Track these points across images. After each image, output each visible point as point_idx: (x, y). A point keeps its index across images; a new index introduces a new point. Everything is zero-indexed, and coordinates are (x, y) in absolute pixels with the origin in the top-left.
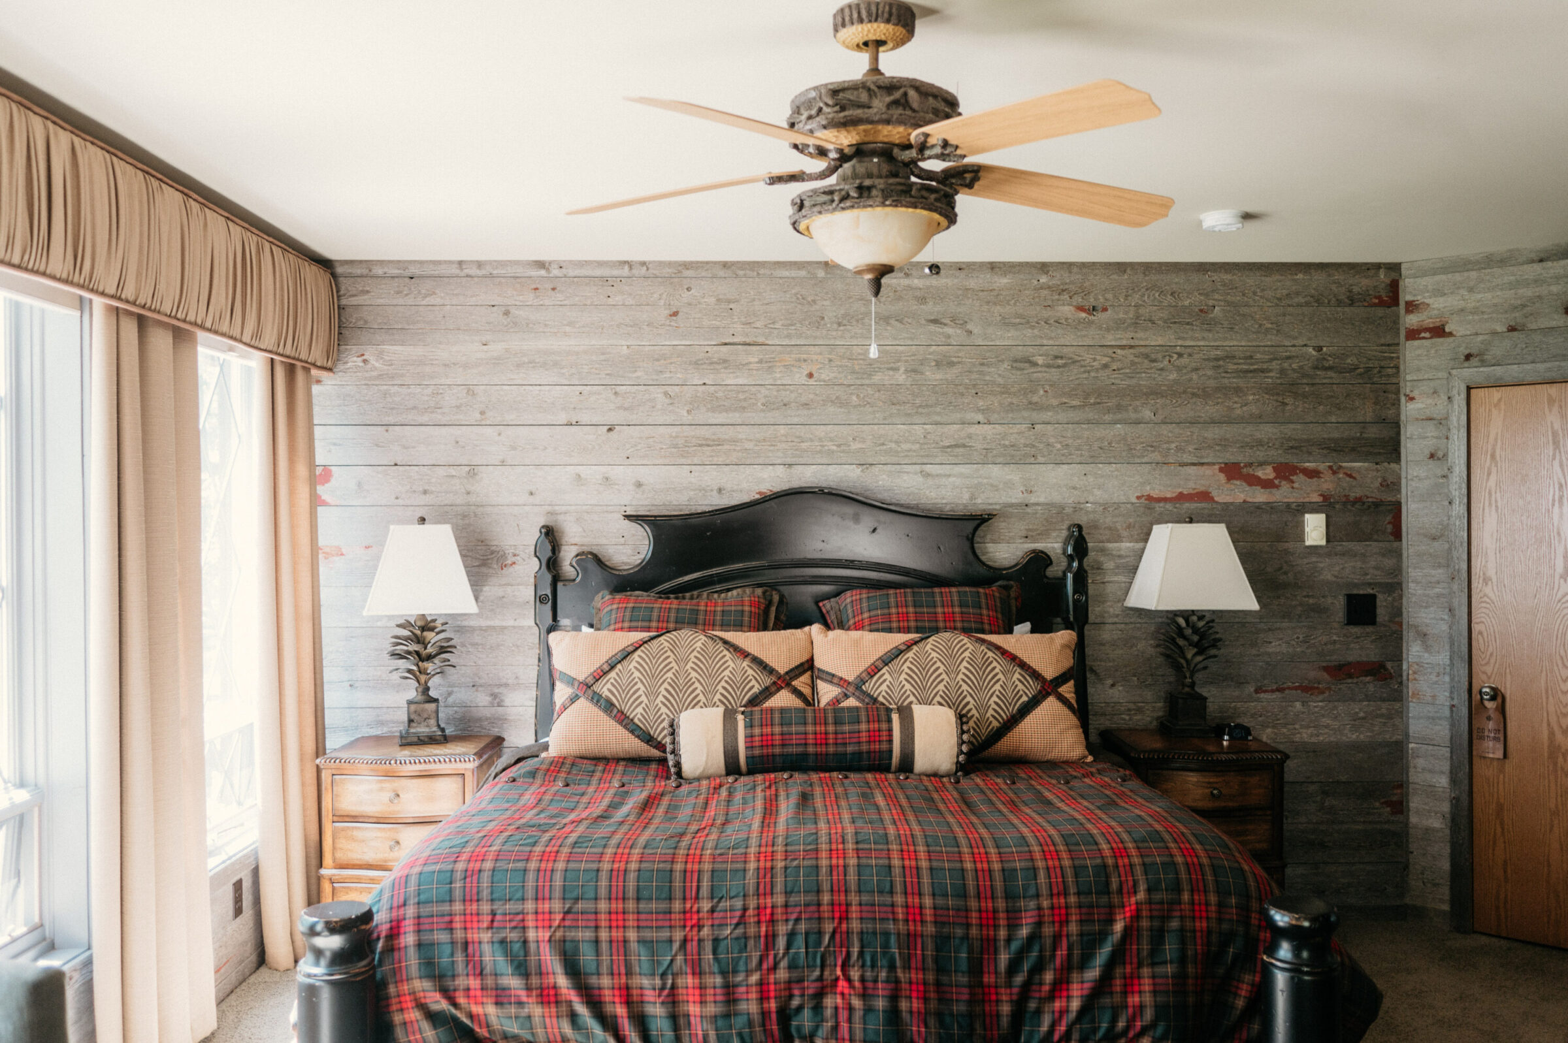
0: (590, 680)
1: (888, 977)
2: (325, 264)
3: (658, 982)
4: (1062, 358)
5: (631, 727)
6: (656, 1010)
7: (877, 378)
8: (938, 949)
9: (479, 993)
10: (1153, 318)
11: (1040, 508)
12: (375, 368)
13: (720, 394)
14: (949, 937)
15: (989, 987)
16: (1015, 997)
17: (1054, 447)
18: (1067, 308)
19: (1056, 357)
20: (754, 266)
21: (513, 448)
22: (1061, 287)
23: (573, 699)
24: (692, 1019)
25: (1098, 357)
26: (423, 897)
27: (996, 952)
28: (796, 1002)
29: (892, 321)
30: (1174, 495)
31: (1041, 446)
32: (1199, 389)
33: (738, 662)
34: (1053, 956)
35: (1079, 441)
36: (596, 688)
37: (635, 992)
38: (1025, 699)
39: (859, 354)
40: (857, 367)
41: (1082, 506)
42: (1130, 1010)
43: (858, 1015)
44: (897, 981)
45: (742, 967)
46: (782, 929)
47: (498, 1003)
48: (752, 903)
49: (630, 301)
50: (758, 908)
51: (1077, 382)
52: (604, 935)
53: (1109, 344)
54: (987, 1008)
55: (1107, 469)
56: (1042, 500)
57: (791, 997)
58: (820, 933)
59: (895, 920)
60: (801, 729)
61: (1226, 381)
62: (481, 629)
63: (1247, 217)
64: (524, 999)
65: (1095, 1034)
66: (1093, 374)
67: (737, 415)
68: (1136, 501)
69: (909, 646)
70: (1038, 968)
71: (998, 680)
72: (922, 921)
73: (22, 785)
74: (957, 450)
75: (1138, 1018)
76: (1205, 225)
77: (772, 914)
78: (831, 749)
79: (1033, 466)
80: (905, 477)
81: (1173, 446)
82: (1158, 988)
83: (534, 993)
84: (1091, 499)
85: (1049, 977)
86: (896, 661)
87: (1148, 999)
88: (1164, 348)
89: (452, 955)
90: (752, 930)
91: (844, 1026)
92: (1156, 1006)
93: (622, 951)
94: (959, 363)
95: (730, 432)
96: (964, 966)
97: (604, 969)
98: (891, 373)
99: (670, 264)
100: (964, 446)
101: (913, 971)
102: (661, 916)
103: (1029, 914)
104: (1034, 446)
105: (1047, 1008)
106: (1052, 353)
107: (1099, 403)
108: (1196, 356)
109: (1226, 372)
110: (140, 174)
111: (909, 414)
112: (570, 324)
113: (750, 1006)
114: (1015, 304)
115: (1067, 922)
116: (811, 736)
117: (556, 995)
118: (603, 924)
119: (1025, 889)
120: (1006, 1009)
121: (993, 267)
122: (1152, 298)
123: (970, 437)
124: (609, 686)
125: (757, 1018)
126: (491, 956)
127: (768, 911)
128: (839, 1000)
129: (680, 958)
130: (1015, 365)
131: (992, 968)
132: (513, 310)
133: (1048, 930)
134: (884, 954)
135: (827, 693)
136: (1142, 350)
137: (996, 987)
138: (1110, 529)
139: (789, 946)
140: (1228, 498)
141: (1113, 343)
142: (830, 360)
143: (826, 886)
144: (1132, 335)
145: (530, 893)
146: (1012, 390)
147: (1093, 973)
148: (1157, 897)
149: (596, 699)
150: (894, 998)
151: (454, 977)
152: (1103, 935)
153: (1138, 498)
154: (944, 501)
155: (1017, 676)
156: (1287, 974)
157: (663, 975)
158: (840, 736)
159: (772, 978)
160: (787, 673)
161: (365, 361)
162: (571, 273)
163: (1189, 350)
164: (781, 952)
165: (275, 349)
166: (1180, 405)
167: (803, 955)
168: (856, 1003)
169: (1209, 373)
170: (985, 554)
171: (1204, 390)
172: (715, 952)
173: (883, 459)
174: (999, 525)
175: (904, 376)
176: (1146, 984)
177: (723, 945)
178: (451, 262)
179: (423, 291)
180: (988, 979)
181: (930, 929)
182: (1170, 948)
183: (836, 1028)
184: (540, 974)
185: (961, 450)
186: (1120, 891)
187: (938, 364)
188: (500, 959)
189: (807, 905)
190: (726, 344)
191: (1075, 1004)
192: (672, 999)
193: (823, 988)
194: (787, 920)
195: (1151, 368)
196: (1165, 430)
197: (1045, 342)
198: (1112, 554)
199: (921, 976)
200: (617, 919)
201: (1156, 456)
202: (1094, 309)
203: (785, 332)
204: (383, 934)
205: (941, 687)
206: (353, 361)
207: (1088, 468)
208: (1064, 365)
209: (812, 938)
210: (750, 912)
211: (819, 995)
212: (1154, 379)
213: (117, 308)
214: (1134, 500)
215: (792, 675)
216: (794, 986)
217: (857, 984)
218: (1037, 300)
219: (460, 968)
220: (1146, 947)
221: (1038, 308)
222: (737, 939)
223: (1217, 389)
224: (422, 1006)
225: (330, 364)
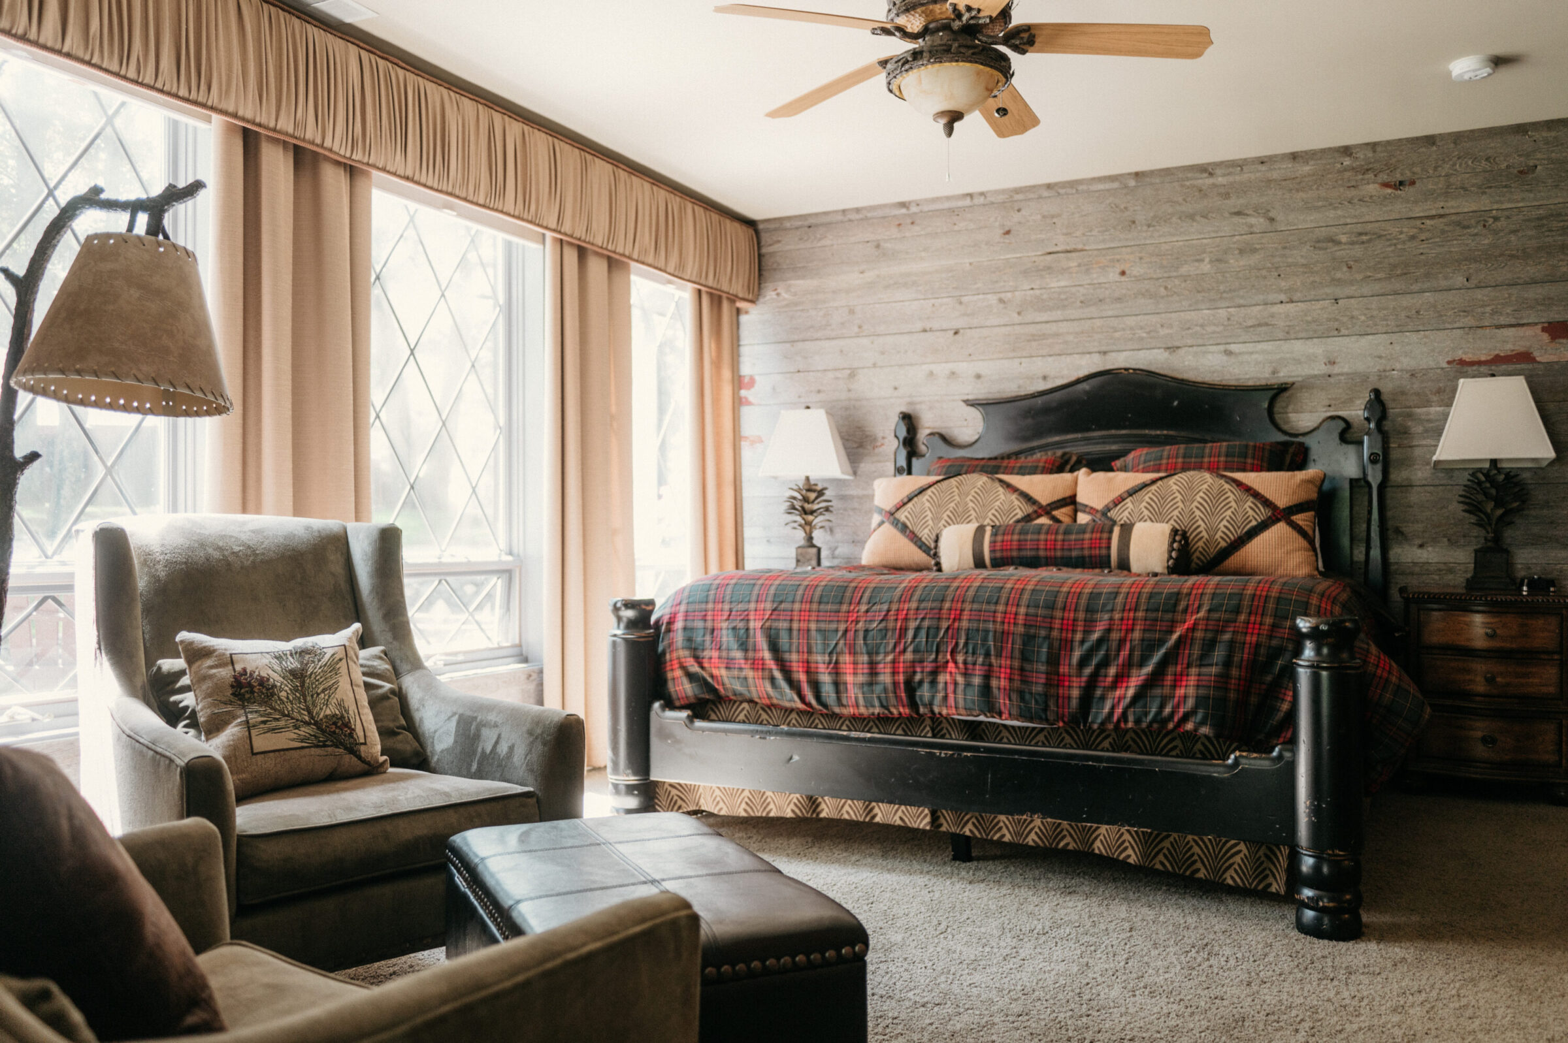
0: (894, 510)
1: (984, 661)
2: (750, 223)
3: (827, 658)
4: (1366, 234)
5: (919, 543)
6: (825, 678)
7: (1184, 270)
8: (1024, 644)
9: (717, 661)
10: (1466, 185)
11: (1343, 378)
12: (785, 299)
13: (1045, 296)
14: (1035, 637)
15: (1064, 675)
16: (1083, 684)
17: (1358, 319)
18: (1371, 186)
19: (1360, 234)
20: (1073, 184)
21: (883, 353)
22: (1366, 167)
23: (881, 524)
24: (849, 686)
25: (1405, 230)
26: (691, 600)
27: (1072, 650)
28: (918, 677)
29: (1198, 218)
30: (1489, 358)
31: (1345, 319)
32: (1518, 251)
33: (1009, 495)
34: (1118, 655)
35: (1385, 312)
36: (897, 515)
37: (813, 665)
38: (1254, 523)
39: (1167, 250)
40: (1165, 263)
41: (1387, 374)
42: (1176, 700)
43: (961, 688)
44: (990, 665)
45: (882, 650)
46: (912, 625)
47: (728, 668)
48: (894, 607)
49: (972, 226)
50: (898, 610)
51: (1382, 256)
52: (795, 625)
53: (1418, 215)
54: (1061, 691)
55: (1414, 337)
56: (1346, 370)
57: (915, 673)
58: (938, 629)
59: (994, 622)
60: (1035, 537)
61: (1550, 239)
62: (859, 497)
63: (1498, 62)
64: (743, 666)
65: (1146, 717)
66: (1399, 246)
67: (1059, 312)
68: (1446, 366)
69: (1154, 482)
70: (1105, 663)
71: (1230, 507)
72: (1015, 624)
73: (511, 553)
74: (1260, 329)
75: (1182, 706)
76: (1454, 74)
77: (907, 614)
78: (1059, 554)
79: (1336, 339)
80: (1210, 356)
81: (1488, 309)
82: (1200, 683)
83: (749, 662)
84: (1398, 366)
85: (1112, 671)
86: (1140, 493)
87: (1191, 691)
88: (1479, 214)
89: (704, 635)
90: (891, 625)
91: (951, 696)
92: (1197, 697)
93: (806, 636)
94: (1262, 249)
95: (1053, 328)
96: (1044, 658)
97: (794, 648)
98: (1197, 264)
99: (1003, 191)
100: (1267, 324)
101: (1003, 659)
102: (832, 614)
103: (1102, 623)
104: (1337, 320)
105: (1110, 695)
106: (1355, 230)
107: (1405, 274)
108: (1515, 218)
109: (1550, 231)
110: (577, 151)
111: (1214, 300)
112: (925, 250)
113: (885, 678)
114: (1318, 189)
115: (1132, 630)
116: (1042, 543)
117: (763, 664)
118: (795, 618)
119: (1104, 605)
120: (1075, 693)
121: (1294, 156)
122: (1464, 165)
123: (1272, 316)
124: (906, 513)
125: (890, 687)
126: (727, 638)
127: (905, 612)
128: (948, 677)
129: (842, 642)
130: (1317, 245)
131: (1067, 662)
132: (882, 244)
133: (1115, 636)
134: (983, 645)
135: (1083, 518)
136: (1454, 218)
137: (1070, 676)
138: (1417, 394)
139: (915, 637)
140: (1552, 357)
141: (1422, 214)
142: (1141, 258)
143: (949, 598)
144: (1442, 204)
145: (754, 598)
146: (1315, 269)
147: (1148, 669)
148: (1216, 615)
149: (896, 523)
150: (987, 677)
151: (703, 650)
152: (1162, 642)
153: (1449, 362)
154: (1248, 376)
155: (1249, 503)
156: (1308, 670)
157: (831, 653)
158: (1066, 543)
159: (902, 659)
160: (1049, 505)
161: (778, 294)
162: (926, 208)
163: (1506, 213)
164: (909, 640)
165: (697, 280)
166: (1496, 268)
167: (924, 643)
168: (960, 679)
169: (1530, 233)
170: (1287, 422)
171: (1524, 251)
172: (865, 638)
173: (1189, 342)
174: (1304, 396)
175: (1209, 266)
176: (1192, 680)
177: (871, 634)
178: (836, 212)
179: (818, 236)
180: (1063, 669)
181: (1021, 629)
182: (1219, 654)
183: (946, 698)
184: (755, 650)
185: (1264, 329)
186: (1185, 611)
187: (1242, 252)
188: (731, 639)
189: (931, 609)
190: (1050, 253)
191: (1131, 692)
192: (836, 671)
193: (937, 667)
194: (916, 619)
195: (1464, 235)
196: (1479, 294)
197: (1348, 221)
198: (1420, 419)
199: (1008, 662)
200: (805, 616)
201: (1469, 321)
202: (1401, 183)
203: (1101, 238)
204: (665, 622)
205: (1176, 513)
206: (769, 295)
207: (1394, 337)
208: (1369, 241)
209: (932, 632)
210: (892, 613)
211: (935, 673)
212: (1467, 245)
213: (561, 240)
214: (1445, 365)
215: (1053, 506)
216: (917, 665)
217: (961, 666)
218: (1340, 182)
219: (708, 643)
220: (1196, 652)
221: (1341, 190)
222: (881, 630)
223: (1539, 249)
224: (683, 668)
225: (750, 297)
